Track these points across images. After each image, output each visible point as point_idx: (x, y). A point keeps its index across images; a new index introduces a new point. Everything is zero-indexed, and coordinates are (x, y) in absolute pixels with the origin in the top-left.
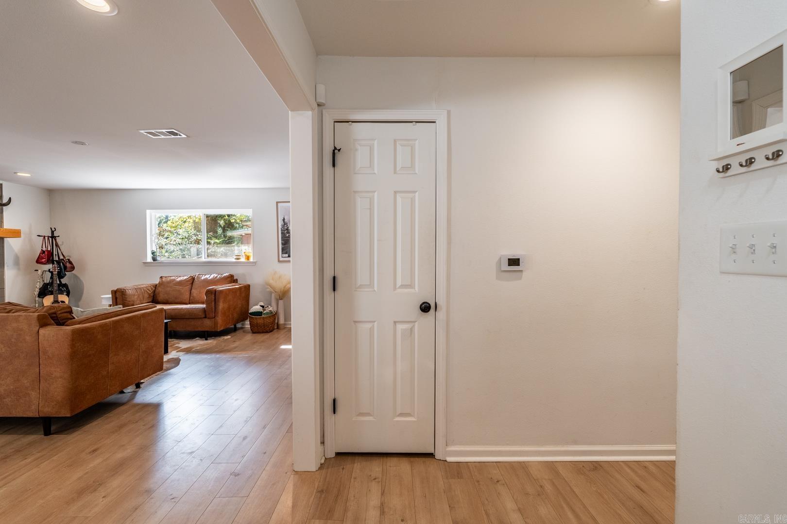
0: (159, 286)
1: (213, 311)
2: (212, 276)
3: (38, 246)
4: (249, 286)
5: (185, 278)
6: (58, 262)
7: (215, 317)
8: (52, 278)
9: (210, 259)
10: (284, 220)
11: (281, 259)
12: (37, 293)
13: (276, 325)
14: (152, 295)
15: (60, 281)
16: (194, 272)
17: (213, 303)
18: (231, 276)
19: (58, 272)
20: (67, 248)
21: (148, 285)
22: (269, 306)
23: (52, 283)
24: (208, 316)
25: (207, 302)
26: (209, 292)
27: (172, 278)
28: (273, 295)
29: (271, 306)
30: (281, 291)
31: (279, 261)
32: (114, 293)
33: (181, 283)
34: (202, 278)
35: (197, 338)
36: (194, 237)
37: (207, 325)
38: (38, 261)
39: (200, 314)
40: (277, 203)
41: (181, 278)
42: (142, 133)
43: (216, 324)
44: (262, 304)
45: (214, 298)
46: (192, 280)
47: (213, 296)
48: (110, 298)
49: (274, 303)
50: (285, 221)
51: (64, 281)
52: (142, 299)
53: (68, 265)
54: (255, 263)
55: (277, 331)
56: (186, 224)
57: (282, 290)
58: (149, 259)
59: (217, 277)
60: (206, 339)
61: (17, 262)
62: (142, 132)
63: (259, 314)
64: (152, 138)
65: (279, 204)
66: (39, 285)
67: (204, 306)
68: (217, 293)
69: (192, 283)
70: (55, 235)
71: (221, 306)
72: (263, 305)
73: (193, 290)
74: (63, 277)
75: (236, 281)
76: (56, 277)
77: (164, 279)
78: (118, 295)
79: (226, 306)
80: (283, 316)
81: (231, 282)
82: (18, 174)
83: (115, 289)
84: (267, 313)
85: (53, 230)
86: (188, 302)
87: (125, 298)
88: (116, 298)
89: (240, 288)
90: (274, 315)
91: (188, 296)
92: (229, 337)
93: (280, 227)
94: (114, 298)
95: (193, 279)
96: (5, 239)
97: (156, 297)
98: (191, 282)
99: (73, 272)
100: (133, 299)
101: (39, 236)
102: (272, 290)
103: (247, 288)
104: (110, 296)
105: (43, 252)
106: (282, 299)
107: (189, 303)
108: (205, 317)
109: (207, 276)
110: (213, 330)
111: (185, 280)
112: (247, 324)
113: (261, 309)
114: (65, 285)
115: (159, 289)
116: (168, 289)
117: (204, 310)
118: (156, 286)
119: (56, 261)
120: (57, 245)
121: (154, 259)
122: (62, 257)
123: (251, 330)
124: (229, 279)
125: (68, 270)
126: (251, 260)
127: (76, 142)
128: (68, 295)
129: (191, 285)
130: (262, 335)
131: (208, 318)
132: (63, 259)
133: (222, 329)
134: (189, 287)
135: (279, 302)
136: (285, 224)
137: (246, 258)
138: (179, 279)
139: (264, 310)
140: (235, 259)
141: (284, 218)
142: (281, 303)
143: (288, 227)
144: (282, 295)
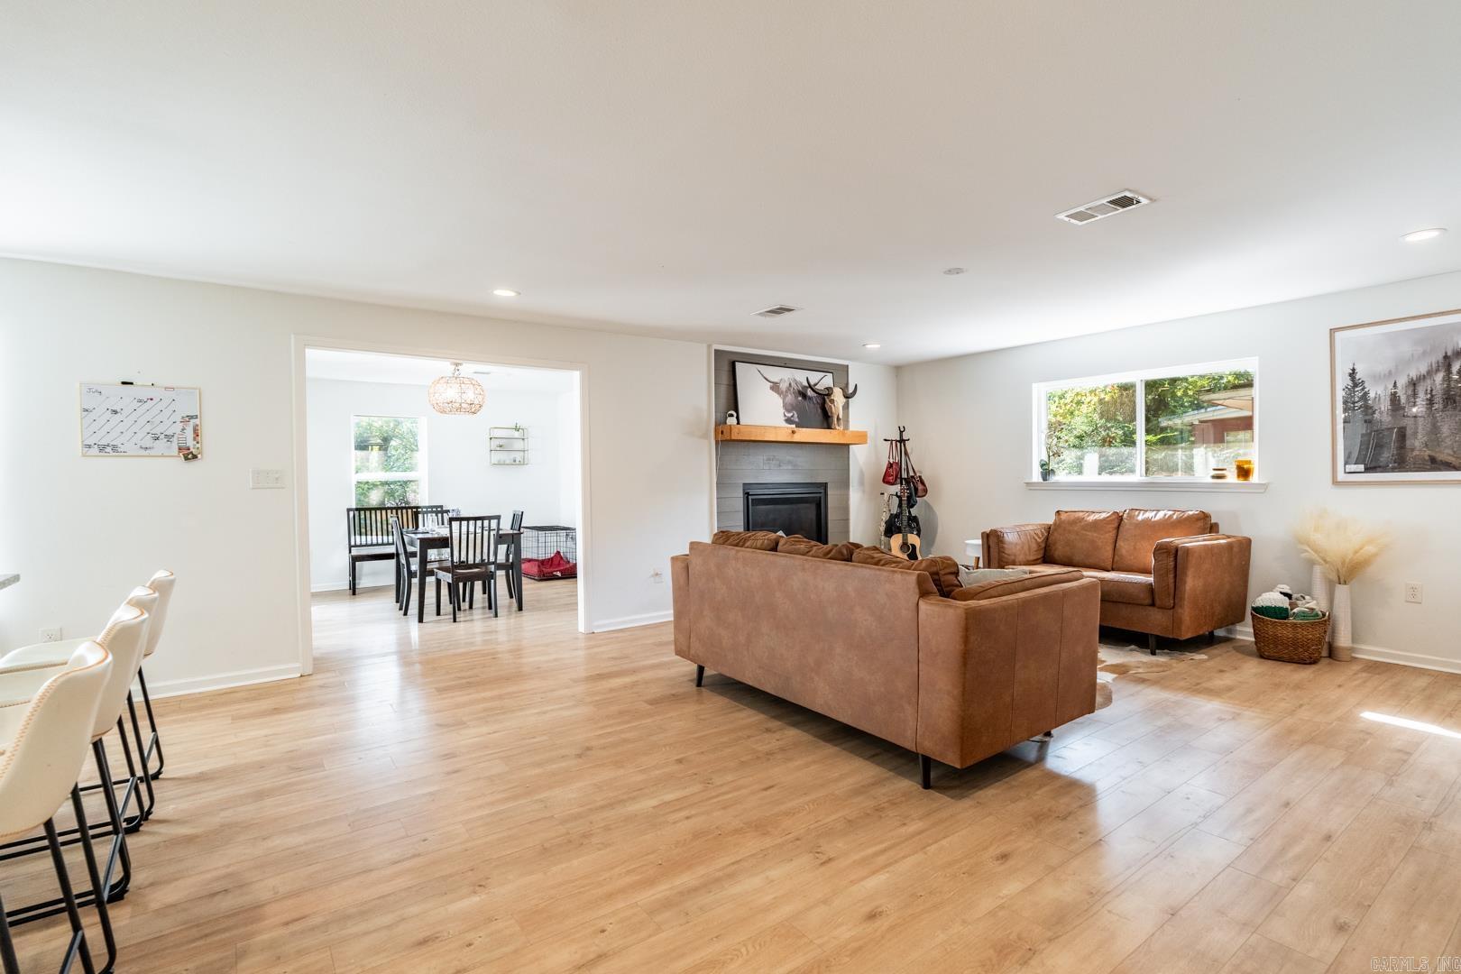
0: (1055, 530)
1: (1169, 594)
2: (1160, 515)
3: (885, 456)
4: (1249, 542)
5: (1104, 515)
6: (908, 481)
7: (1173, 607)
8: (900, 505)
10: (1353, 374)
11: (1341, 476)
12: (882, 528)
13: (1326, 646)
14: (1043, 545)
15: (910, 512)
16: (1120, 505)
17: (1171, 576)
18: (1205, 517)
19: (908, 497)
21: (1036, 525)
22: (1307, 597)
23: (901, 513)
24: (1158, 602)
25: (1158, 572)
26: (1161, 551)
27: (1077, 515)
28: (1318, 570)
29: (1313, 599)
30: (1343, 563)
31: (1335, 482)
32: (987, 537)
33: (1097, 525)
34: (1140, 518)
35: (1133, 647)
36: (1103, 433)
37: (1155, 622)
38: (886, 481)
39: (1142, 595)
40: (1333, 331)
41: (1097, 517)
42: (1062, 221)
43: (1177, 622)
44: (1287, 590)
45: (1172, 563)
46: (1119, 520)
47: (1173, 560)
48: (979, 545)
49: (1319, 589)
50: (1357, 377)
51: (914, 511)
52: (1027, 552)
53: (920, 487)
54: (1263, 487)
55: (1329, 664)
56: (1084, 408)
57: (1347, 561)
58: (1036, 476)
59: (1171, 516)
60: (1153, 653)
61: (862, 483)
62: (1062, 216)
63: (1280, 613)
64: (1077, 225)
65: (1338, 335)
66: (885, 517)
67: (1151, 579)
68: (1179, 553)
69: (1118, 528)
70: (904, 438)
71: (1192, 583)
72: (1289, 592)
73: (1120, 543)
74: (912, 506)
75: (1213, 528)
76: (905, 506)
77: (1063, 517)
78: (993, 541)
79: (1200, 583)
80: (1349, 629)
81: (1203, 532)
82: (868, 346)
83: (988, 530)
84: (1303, 615)
85: (902, 430)
86: (1109, 566)
87: (1003, 547)
88: (989, 547)
89: (1230, 546)
90: (1323, 622)
91: (1109, 554)
92: (1204, 657)
93: (1340, 395)
94: (986, 546)
95: (1121, 519)
96: (851, 446)
97: (1050, 550)
98: (1116, 525)
99: (925, 498)
100: (1014, 551)
101: (885, 440)
102: (1315, 556)
103: (1245, 546)
104: (980, 542)
105: (890, 465)
106: (1345, 583)
107: (1113, 570)
108: (1153, 605)
109: (1150, 515)
110: (1171, 637)
111: (1104, 519)
112: (1245, 632)
113: (1284, 602)
114: (915, 519)
115: (1055, 536)
116: (1073, 537)
117: (1150, 589)
118: (1049, 529)
119: (905, 479)
120: (906, 454)
121: (1047, 473)
122: (911, 474)
123: (1259, 649)
124: (1200, 524)
125: (919, 494)
126: (1254, 478)
127: (950, 272)
128: (918, 535)
129: (1115, 532)
130: (1290, 667)
131: (1159, 608)
132: (912, 477)
133: (1189, 636)
134: (1112, 534)
135: (1336, 588)
136: (1355, 385)
137: (1239, 476)
138: (1092, 518)
139: (1293, 605)
140: (1214, 477)
141: (1354, 370)
142: (1342, 592)
143: (1366, 394)
144: (1348, 573)
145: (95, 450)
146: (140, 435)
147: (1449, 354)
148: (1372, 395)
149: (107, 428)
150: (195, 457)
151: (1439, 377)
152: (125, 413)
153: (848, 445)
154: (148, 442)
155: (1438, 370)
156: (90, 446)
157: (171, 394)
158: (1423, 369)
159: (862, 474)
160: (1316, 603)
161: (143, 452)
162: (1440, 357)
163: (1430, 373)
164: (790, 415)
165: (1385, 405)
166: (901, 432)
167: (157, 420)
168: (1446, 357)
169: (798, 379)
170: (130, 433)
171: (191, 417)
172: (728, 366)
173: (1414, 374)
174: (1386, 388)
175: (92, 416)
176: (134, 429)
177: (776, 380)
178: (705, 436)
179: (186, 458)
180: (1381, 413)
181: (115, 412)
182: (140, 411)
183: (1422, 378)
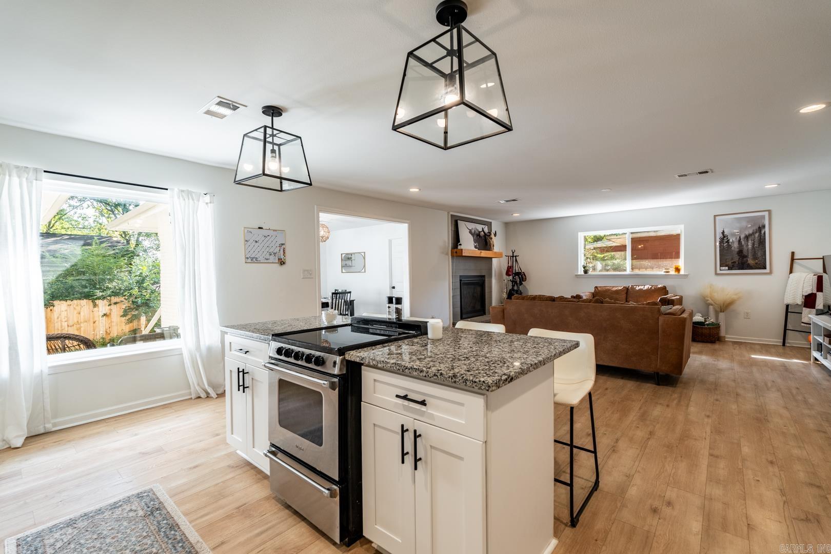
0: (597, 294)
2: (646, 287)
3: (506, 263)
5: (620, 288)
6: (517, 274)
8: (513, 285)
9: (637, 272)
10: (723, 233)
11: (719, 271)
12: (505, 296)
13: (717, 336)
15: (518, 288)
16: (629, 284)
18: (664, 288)
20: (524, 265)
22: (710, 318)
23: (514, 289)
27: (606, 288)
28: (711, 307)
30: (724, 304)
31: (716, 274)
33: (617, 292)
34: (637, 289)
38: (506, 274)
40: (715, 216)
41: (616, 288)
46: (627, 290)
49: (713, 315)
50: (725, 234)
51: (520, 288)
53: (524, 277)
54: (685, 276)
55: (718, 343)
58: (581, 271)
59: (651, 288)
63: (702, 324)
65: (717, 218)
66: (506, 291)
70: (515, 255)
72: (703, 315)
74: (519, 286)
75: (667, 292)
77: (599, 289)
80: (725, 329)
84: (710, 324)
85: (513, 251)
90: (717, 327)
93: (718, 241)
96: (493, 259)
98: (626, 292)
99: (526, 282)
101: (506, 256)
105: (509, 267)
106: (723, 312)
109: (642, 287)
113: (702, 320)
114: (520, 292)
118: (593, 294)
119: (514, 273)
120: (516, 262)
121: (586, 272)
122: (519, 270)
124: (662, 291)
125: (524, 280)
126: (682, 272)
132: (520, 272)
134: (625, 295)
135: (719, 315)
136: (724, 237)
137: (675, 272)
138: (614, 289)
139: (706, 321)
140: (665, 272)
141: (723, 231)
142: (722, 315)
143: (728, 240)
144: (725, 307)
145: (249, 260)
146: (265, 253)
147: (761, 226)
148: (731, 241)
149: (254, 249)
150: (284, 263)
151: (757, 235)
152: (260, 242)
153: (491, 258)
154: (268, 256)
155: (756, 232)
156: (248, 258)
157: (275, 233)
158: (751, 232)
159: (495, 271)
160: (712, 319)
161: (266, 261)
162: (757, 227)
163: (753, 233)
164: (475, 244)
165: (736, 245)
166: (513, 253)
167: (271, 245)
168: (759, 228)
169: (478, 228)
170: (261, 252)
171: (282, 244)
172: (455, 223)
173: (747, 233)
174: (736, 239)
175: (249, 243)
176: (263, 250)
177: (470, 229)
178: (447, 254)
179: (281, 264)
180: (734, 247)
181: (256, 242)
182: (265, 241)
183: (750, 235)
